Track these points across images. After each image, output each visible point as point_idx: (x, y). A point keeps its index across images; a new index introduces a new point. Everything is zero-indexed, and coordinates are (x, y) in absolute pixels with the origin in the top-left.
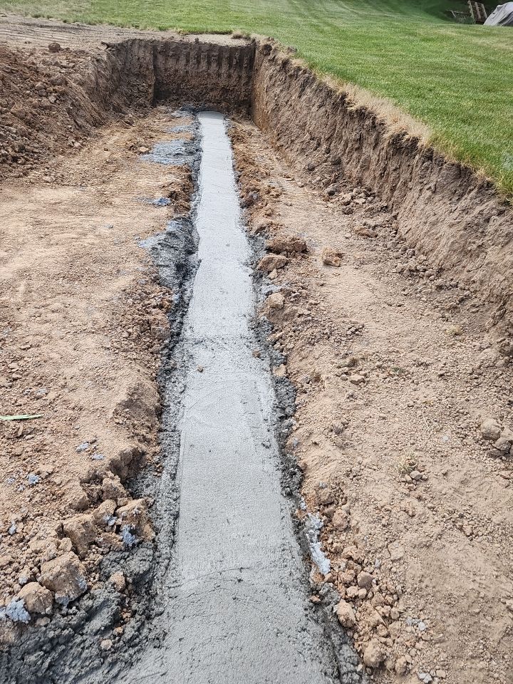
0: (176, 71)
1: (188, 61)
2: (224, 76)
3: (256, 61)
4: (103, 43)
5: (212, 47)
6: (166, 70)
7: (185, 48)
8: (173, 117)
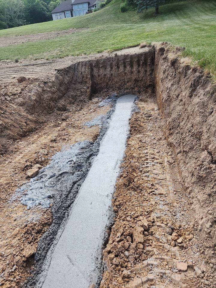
0: (105, 75)
1: (112, 68)
2: (135, 72)
3: (156, 60)
4: (56, 70)
5: (126, 57)
6: (99, 76)
7: (109, 61)
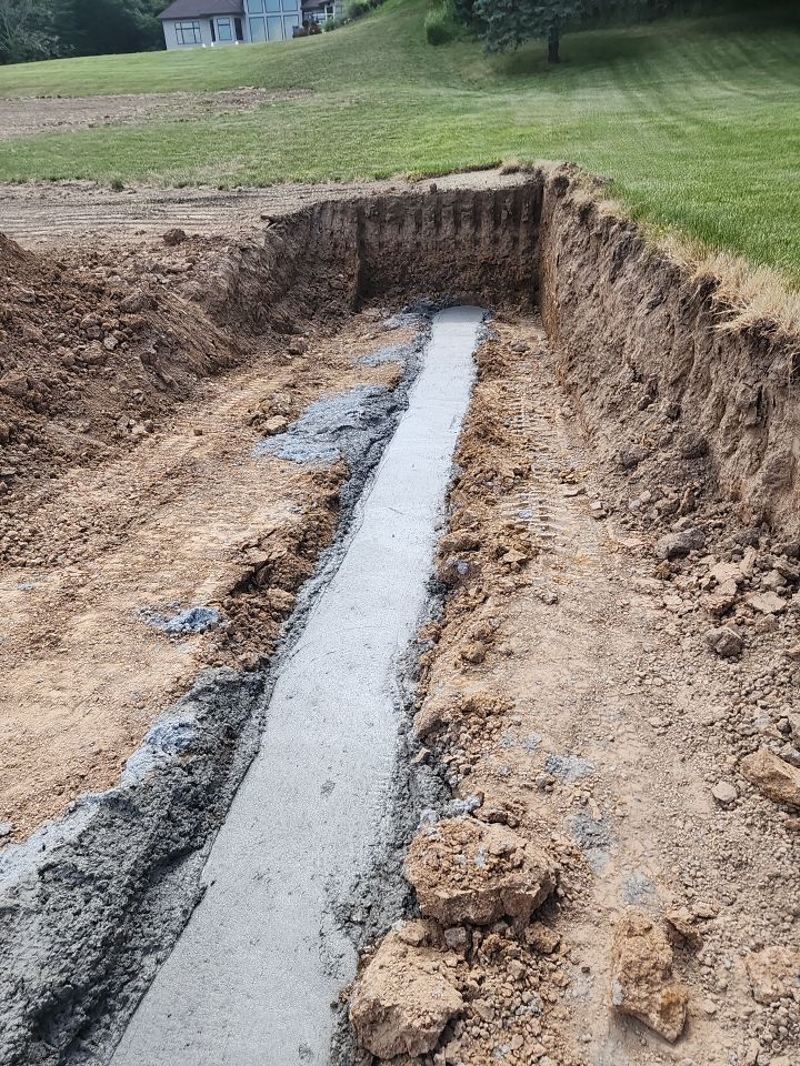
0: (399, 244)
1: (419, 225)
2: (485, 241)
3: (545, 209)
4: (263, 218)
5: (461, 195)
6: (381, 245)
7: (413, 204)
8: (386, 329)
